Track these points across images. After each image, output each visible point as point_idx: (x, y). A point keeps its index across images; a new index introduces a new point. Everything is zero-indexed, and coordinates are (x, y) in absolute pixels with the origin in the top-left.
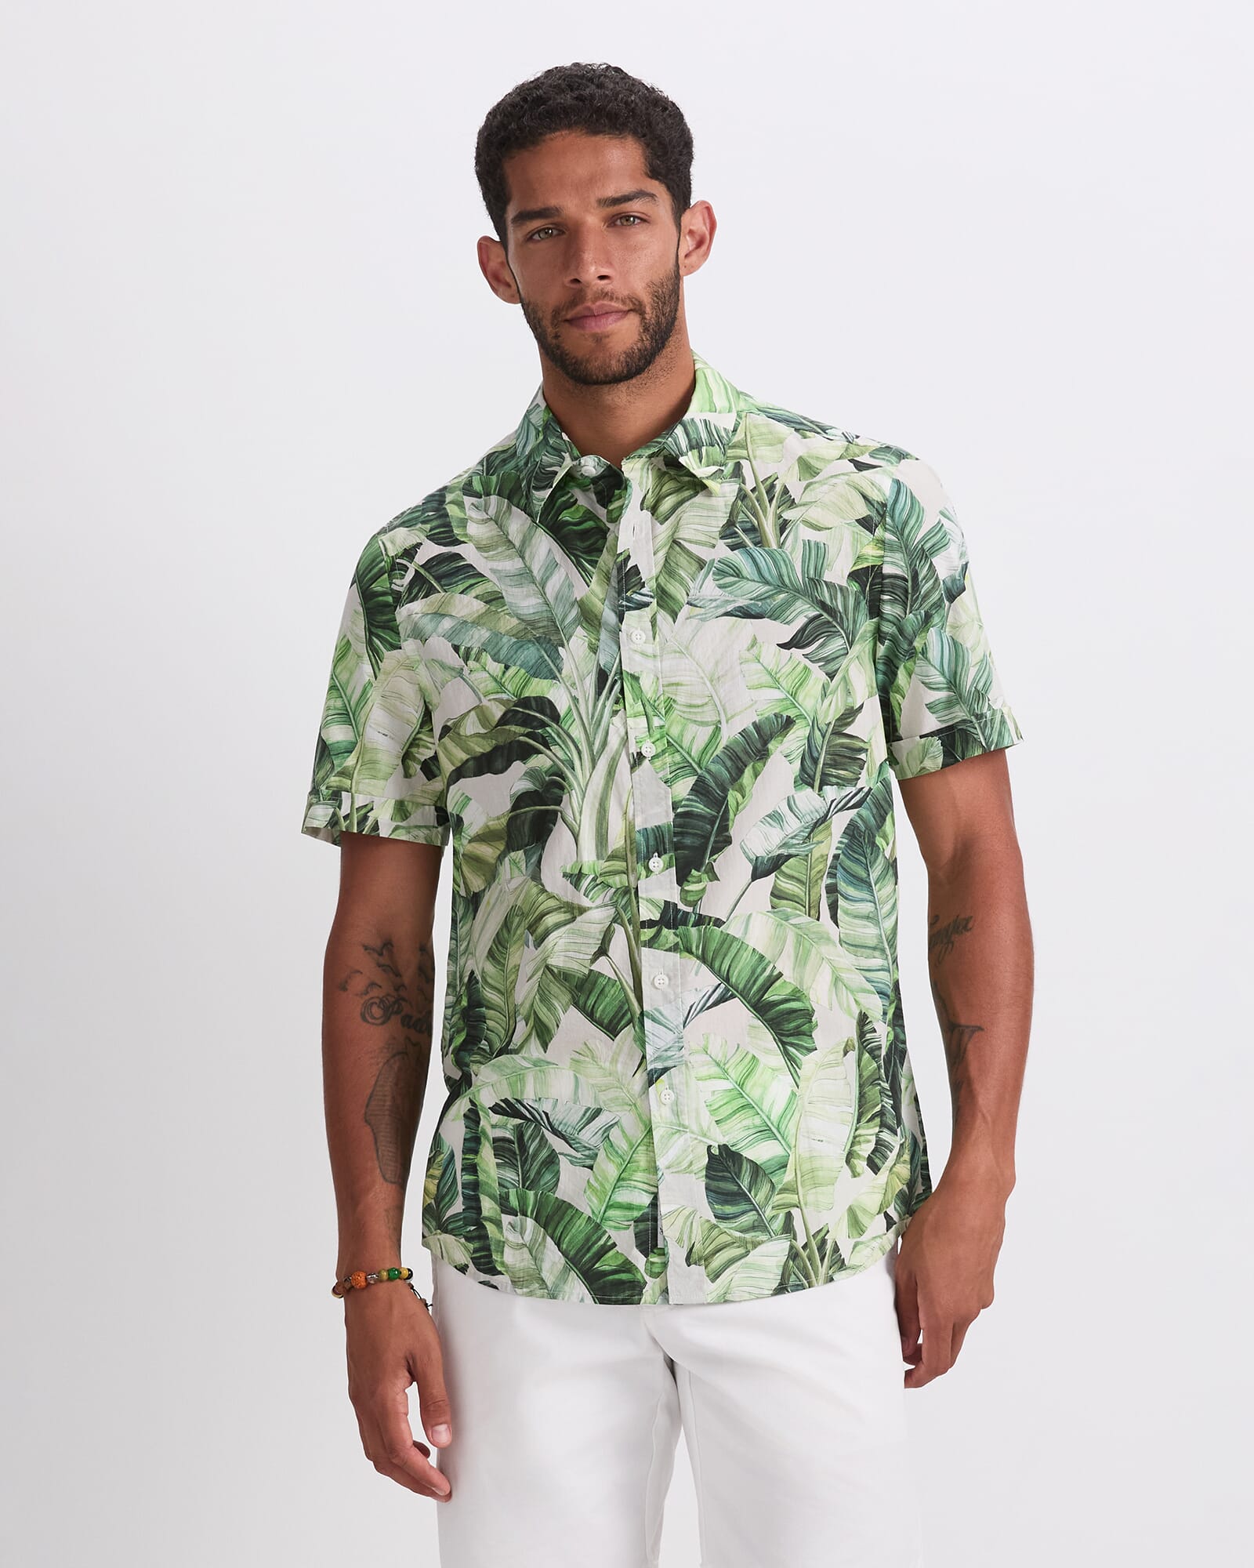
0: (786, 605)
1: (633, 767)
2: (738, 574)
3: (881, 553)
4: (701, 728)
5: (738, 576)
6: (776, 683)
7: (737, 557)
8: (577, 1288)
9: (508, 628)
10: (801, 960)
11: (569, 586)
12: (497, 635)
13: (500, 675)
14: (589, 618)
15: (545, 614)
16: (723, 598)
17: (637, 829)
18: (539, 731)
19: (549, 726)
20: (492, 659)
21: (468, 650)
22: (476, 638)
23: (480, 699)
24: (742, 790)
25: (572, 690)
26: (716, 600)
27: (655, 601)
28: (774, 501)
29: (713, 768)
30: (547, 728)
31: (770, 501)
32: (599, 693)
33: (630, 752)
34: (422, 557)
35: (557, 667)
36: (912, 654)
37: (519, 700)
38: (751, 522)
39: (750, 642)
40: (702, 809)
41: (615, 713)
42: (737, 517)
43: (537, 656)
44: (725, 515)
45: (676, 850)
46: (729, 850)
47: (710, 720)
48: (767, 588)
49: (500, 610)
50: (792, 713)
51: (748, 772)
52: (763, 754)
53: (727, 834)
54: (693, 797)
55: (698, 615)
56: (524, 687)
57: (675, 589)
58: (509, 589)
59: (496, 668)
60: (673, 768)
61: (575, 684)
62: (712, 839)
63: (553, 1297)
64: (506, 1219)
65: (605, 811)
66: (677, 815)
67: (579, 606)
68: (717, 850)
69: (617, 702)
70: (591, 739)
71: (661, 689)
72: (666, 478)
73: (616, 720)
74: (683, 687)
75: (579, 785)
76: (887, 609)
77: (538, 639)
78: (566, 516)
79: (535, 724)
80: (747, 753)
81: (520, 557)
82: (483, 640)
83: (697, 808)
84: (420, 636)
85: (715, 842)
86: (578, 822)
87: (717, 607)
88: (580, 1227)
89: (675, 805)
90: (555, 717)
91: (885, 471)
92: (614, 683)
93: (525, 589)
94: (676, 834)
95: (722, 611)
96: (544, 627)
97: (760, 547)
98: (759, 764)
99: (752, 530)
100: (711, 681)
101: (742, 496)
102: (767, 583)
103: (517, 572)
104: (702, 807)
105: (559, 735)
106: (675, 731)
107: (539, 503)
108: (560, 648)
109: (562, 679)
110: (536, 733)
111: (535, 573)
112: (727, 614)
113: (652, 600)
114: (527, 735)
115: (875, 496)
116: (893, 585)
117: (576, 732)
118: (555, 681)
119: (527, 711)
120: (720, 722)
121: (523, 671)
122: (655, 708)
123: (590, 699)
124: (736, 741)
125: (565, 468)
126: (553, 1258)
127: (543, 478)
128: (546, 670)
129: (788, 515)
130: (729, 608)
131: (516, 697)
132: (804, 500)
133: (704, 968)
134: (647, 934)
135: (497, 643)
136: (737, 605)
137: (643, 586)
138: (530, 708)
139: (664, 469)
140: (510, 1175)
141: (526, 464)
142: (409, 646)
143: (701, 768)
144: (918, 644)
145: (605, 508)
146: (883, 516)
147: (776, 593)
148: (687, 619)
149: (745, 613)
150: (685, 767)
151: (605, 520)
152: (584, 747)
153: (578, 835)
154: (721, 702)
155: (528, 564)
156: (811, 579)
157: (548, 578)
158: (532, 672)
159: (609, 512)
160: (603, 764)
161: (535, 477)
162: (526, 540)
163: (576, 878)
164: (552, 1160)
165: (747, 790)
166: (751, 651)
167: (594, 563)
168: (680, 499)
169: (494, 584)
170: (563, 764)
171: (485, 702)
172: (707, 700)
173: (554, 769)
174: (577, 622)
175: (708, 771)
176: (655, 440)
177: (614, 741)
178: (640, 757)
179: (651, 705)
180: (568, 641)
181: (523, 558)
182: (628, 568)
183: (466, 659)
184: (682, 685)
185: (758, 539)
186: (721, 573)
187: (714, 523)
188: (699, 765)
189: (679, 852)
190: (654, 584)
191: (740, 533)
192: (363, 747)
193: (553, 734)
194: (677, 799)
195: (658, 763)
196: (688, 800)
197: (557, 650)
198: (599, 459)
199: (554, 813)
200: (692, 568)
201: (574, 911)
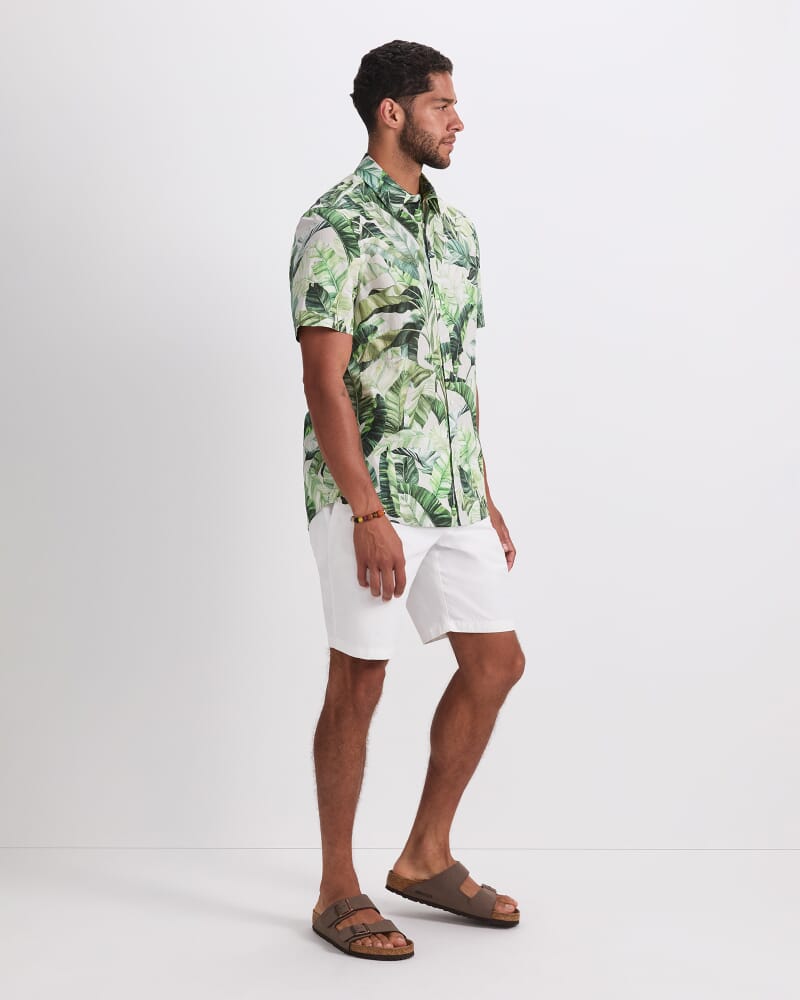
0: (466, 263)
1: (438, 319)
4: (453, 306)
5: (453, 250)
7: (450, 242)
9: (399, 257)
11: (412, 243)
12: (396, 259)
13: (402, 275)
15: (409, 254)
16: (452, 257)
17: (441, 343)
18: (416, 300)
19: (419, 298)
20: (398, 268)
21: (390, 263)
22: (391, 258)
24: (464, 331)
27: (435, 255)
28: (450, 223)
32: (428, 288)
33: (437, 313)
34: (363, 223)
35: (418, 276)
38: (449, 229)
40: (456, 337)
41: (432, 297)
43: (412, 270)
44: (442, 225)
45: (451, 352)
46: (463, 353)
47: (455, 303)
49: (394, 249)
50: (472, 303)
51: (465, 325)
53: (462, 347)
54: (454, 332)
56: (410, 281)
57: (439, 252)
58: (394, 241)
59: (400, 272)
60: (448, 321)
62: (458, 349)
64: (400, 495)
65: (432, 334)
66: (451, 339)
67: (418, 253)
69: (432, 293)
70: (429, 306)
71: (443, 290)
73: (433, 300)
77: (410, 263)
78: (403, 216)
79: (415, 297)
80: (464, 317)
84: (370, 253)
87: (451, 260)
89: (450, 335)
90: (421, 296)
92: (431, 286)
93: (400, 243)
94: (451, 346)
95: (453, 262)
96: (411, 258)
97: (454, 239)
99: (450, 233)
100: (454, 289)
101: (443, 219)
102: (460, 254)
106: (447, 306)
107: (396, 209)
108: (417, 268)
111: (400, 237)
114: (413, 301)
120: (458, 304)
121: (409, 275)
124: (462, 312)
125: (408, 197)
127: (397, 200)
128: (415, 276)
129: (456, 229)
131: (409, 285)
133: (462, 398)
134: (447, 383)
135: (398, 262)
136: (456, 260)
138: (413, 290)
140: (401, 478)
141: (379, 191)
142: (364, 257)
145: (413, 215)
147: (463, 258)
148: (445, 263)
149: (458, 264)
151: (415, 220)
155: (396, 232)
156: (468, 254)
157: (406, 239)
158: (412, 276)
159: (416, 217)
160: (431, 316)
161: (390, 198)
162: (392, 223)
163: (429, 360)
164: (415, 471)
167: (416, 236)
169: (389, 238)
171: (397, 284)
173: (422, 316)
174: (418, 259)
178: (440, 315)
179: (441, 296)
181: (394, 230)
183: (390, 266)
184: (447, 289)
185: (452, 237)
186: (448, 247)
187: (441, 228)
188: (455, 320)
190: (433, 249)
195: (444, 318)
199: (418, 333)
200: (442, 244)
201: (430, 373)
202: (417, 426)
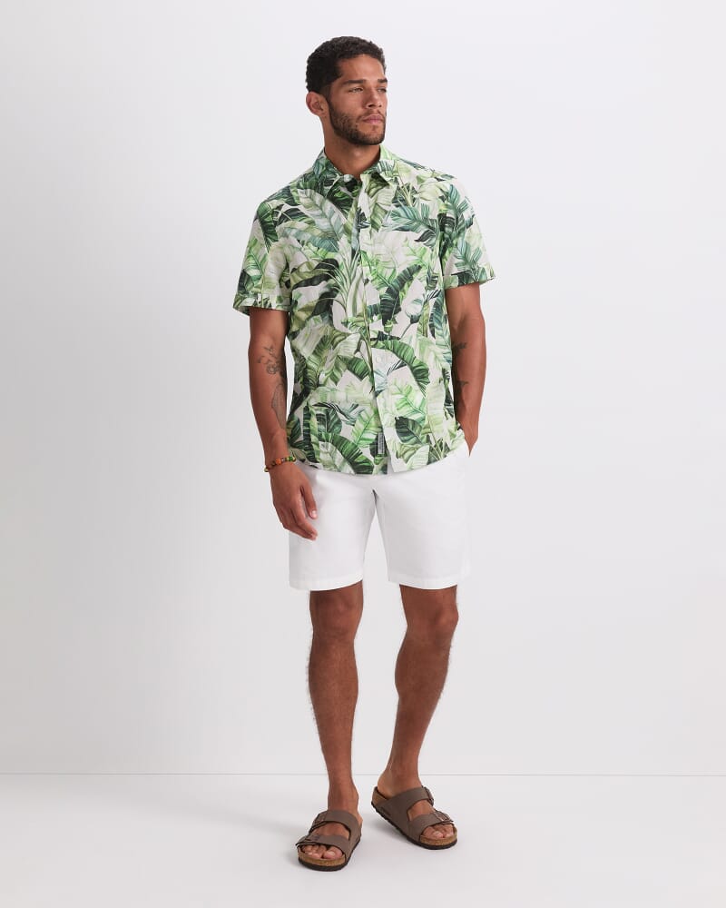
0: (417, 227)
1: (365, 284)
2: (400, 216)
3: (446, 209)
4: (389, 270)
6: (414, 254)
7: (399, 210)
8: (348, 468)
9: (318, 234)
10: (422, 352)
11: (340, 219)
12: (314, 236)
13: (316, 251)
14: (347, 231)
15: (331, 229)
16: (394, 224)
17: (367, 305)
18: (331, 271)
19: (335, 269)
20: (313, 245)
21: (303, 242)
22: (306, 237)
23: (308, 259)
24: (404, 291)
25: (343, 256)
26: (392, 224)
27: (371, 225)
29: (394, 284)
31: (409, 191)
32: (353, 258)
33: (364, 279)
34: (284, 209)
35: (337, 248)
36: (452, 245)
37: (324, 260)
38: (402, 197)
39: (405, 239)
40: (390, 298)
41: (358, 264)
42: (397, 196)
43: (330, 244)
44: (393, 195)
46: (400, 313)
47: (391, 267)
49: (314, 227)
50: (421, 264)
51: (406, 285)
52: (411, 279)
53: (399, 307)
54: (387, 294)
55: (386, 230)
56: (325, 255)
57: (377, 221)
58: (317, 220)
59: (315, 249)
60: (379, 284)
61: (344, 254)
63: (339, 471)
64: (321, 443)
65: (355, 299)
66: (382, 301)
67: (344, 227)
68: (396, 313)
69: (359, 261)
70: (350, 275)
71: (374, 256)
72: (373, 181)
73: (359, 268)
74: (382, 256)
75: (346, 291)
76: (447, 229)
77: (329, 238)
78: (337, 195)
79: (330, 268)
80: (405, 278)
81: (321, 209)
82: (308, 238)
83: (388, 298)
84: (286, 236)
85: (395, 310)
86: (346, 303)
87: (392, 227)
88: (349, 447)
89: (381, 297)
90: (338, 266)
91: (447, 182)
92: (358, 254)
93: (323, 220)
94: (381, 307)
95: (394, 228)
96: (331, 234)
97: (406, 206)
98: (410, 283)
99: (403, 200)
100: (392, 253)
101: (398, 189)
102: (410, 219)
103: (320, 215)
105: (338, 272)
106: (379, 271)
108: (338, 242)
109: (339, 252)
111: (327, 215)
112: (397, 229)
113: (369, 225)
114: (327, 272)
115: (445, 190)
116: (449, 221)
117: (345, 272)
118: (336, 253)
121: (325, 250)
122: (372, 263)
123: (349, 260)
124: (401, 274)
125: (337, 179)
126: (339, 457)
127: (329, 182)
128: (333, 249)
129: (415, 196)
130: (397, 227)
131: (323, 258)
132: (420, 191)
133: (394, 355)
134: (373, 343)
135: (314, 239)
136: (399, 226)
137: (366, 220)
138: (328, 263)
139: (371, 179)
140: (322, 427)
141: (320, 178)
142: (281, 240)
143: (389, 284)
144: (454, 242)
145: (353, 192)
146: (447, 196)
147: (413, 222)
148: (382, 231)
149: (402, 229)
150: (384, 283)
151: (351, 196)
152: (347, 277)
153: (346, 309)
154: (395, 261)
155: (324, 212)
156: (425, 217)
157: (332, 217)
158: (328, 250)
159: (354, 194)
160: (354, 283)
161: (326, 182)
162: (322, 204)
163: (346, 324)
164: (339, 422)
165: (406, 291)
166: (405, 243)
167: (348, 210)
168: (377, 189)
169: (311, 219)
170: (339, 282)
171: (310, 260)
172: (390, 260)
173: (336, 285)
174: (343, 232)
175: (392, 285)
176: (371, 167)
177: (358, 275)
178: (367, 281)
180: (340, 239)
182: (361, 213)
183: (303, 245)
185: (405, 204)
186: (393, 215)
187: (389, 198)
188: (389, 282)
189: (383, 314)
190: (370, 219)
191: (399, 201)
192: (264, 278)
193: (336, 272)
194: (381, 295)
195: (374, 282)
196: (385, 295)
197: (336, 242)
198: (351, 175)
199: (332, 301)
200: (383, 213)
201: (346, 335)
202: (331, 384)
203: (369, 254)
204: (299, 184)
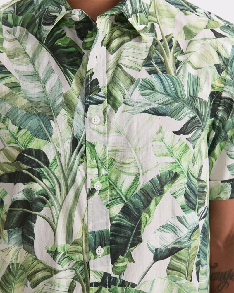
0: (179, 109)
1: (88, 196)
2: (153, 88)
3: (222, 85)
4: (128, 176)
5: (153, 89)
6: (171, 153)
7: (153, 79)
9: (22, 105)
11: (59, 85)
12: (15, 108)
13: (16, 133)
14: (69, 105)
15: (43, 99)
16: (144, 102)
17: (89, 231)
18: (36, 169)
19: (42, 167)
20: (12, 123)
23: (5, 145)
24: (149, 213)
25: (57, 148)
26: (140, 103)
27: (106, 100)
28: (173, 49)
29: (133, 200)
30: (42, 169)
31: (171, 48)
32: (72, 151)
33: (88, 187)
35: (49, 133)
36: (225, 138)
37: (26, 149)
38: (160, 58)
39: (158, 129)
40: (127, 223)
41: (81, 163)
42: (153, 55)
43: (38, 125)
44: (146, 53)
45: (111, 244)
46: (140, 246)
47: (133, 172)
48: (168, 98)
49: (18, 93)
50: (178, 171)
51: (153, 202)
52: (161, 193)
53: (140, 236)
54: (122, 215)
55: (129, 110)
56: (29, 142)
57: (117, 93)
58: (25, 82)
59: (14, 129)
60: (111, 198)
61: (59, 144)
62: (131, 239)
65: (72, 218)
66: (112, 225)
67: (64, 97)
68: (134, 245)
69: (82, 157)
70: (67, 177)
71: (107, 153)
72: (115, 28)
73: (81, 167)
74: (119, 153)
75: (58, 202)
76: (220, 114)
77: (39, 114)
78: (59, 43)
79: (34, 165)
80: (153, 192)
81: (32, 64)
82: (7, 110)
83: (124, 222)
85: (133, 240)
86: (56, 223)
87: (140, 107)
89: (111, 220)
90: (47, 163)
91: (229, 40)
92: (81, 146)
93: (33, 84)
94: (111, 235)
95: (143, 109)
96: (42, 107)
97: (165, 74)
98: (158, 198)
99: (161, 63)
100: (135, 150)
101: (155, 43)
102: (169, 95)
103: (30, 74)
104: (126, 221)
105: (48, 174)
106: (113, 177)
107: (46, 33)
108: (51, 121)
109: (52, 140)
110: (33, 170)
111: (41, 75)
112: (146, 111)
113: (104, 99)
114: (28, 170)
115: (223, 54)
116: (225, 102)
117: (58, 172)
118: (47, 141)
119: (30, 157)
120: (139, 174)
121: (29, 132)
122: (103, 164)
123: (67, 154)
124: (147, 186)
125: (62, 14)
127: (49, 19)
128: (42, 134)
129: (180, 58)
130: (147, 108)
131: (24, 147)
132: (188, 51)
135: (15, 113)
136: (152, 107)
137: (100, 91)
138: (32, 155)
139: (115, 23)
141: (39, 9)
143: (127, 199)
145: (83, 40)
146: (226, 66)
147: (174, 102)
148: (123, 112)
149: (156, 112)
150: (118, 198)
151: (81, 47)
152: (62, 181)
153: (56, 230)
154: (140, 162)
155: (36, 69)
156: (191, 96)
157: (47, 79)
158: (34, 134)
159: (85, 43)
160: (72, 193)
161: (44, 18)
162: (36, 54)
163: (54, 254)
165: (152, 213)
166: (159, 135)
167: (74, 72)
168: (122, 41)
169: (16, 78)
170: (49, 190)
171: (7, 147)
172: (132, 160)
173: (44, 192)
174: (62, 105)
175: (131, 202)
176: (116, 6)
177: (79, 179)
178: (93, 190)
179: (101, 162)
180: (56, 117)
181: (33, 64)
182: (92, 79)
184: (118, 151)
185: (164, 69)
186: (143, 87)
187: (140, 57)
188: (126, 197)
189: (112, 245)
190: (105, 90)
191: (154, 64)
193: (45, 172)
194: (112, 216)
195: (103, 194)
196: (119, 216)
197: (50, 122)
198: (82, 12)
199: (35, 216)
200: (128, 82)
201: (53, 272)
203: (99, 149)
204: (6, 18)
